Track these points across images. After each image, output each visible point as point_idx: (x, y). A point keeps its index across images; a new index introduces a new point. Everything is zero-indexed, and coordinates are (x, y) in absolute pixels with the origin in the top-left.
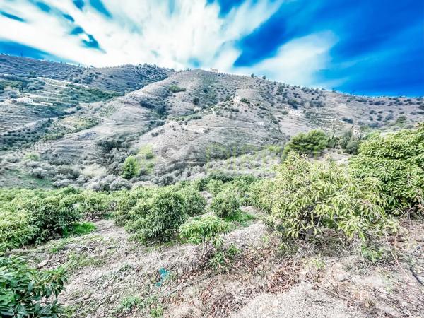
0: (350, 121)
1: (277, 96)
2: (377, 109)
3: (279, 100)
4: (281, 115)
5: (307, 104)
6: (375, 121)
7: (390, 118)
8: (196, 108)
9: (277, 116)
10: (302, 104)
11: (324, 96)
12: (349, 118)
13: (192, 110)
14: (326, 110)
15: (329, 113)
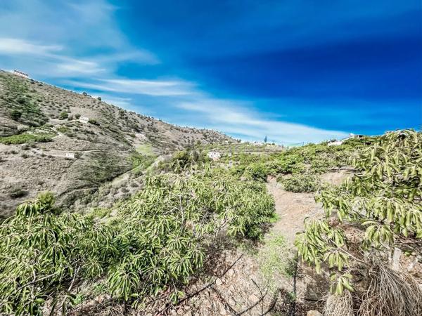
0: (177, 143)
1: (120, 120)
2: (187, 135)
3: (123, 124)
4: (131, 138)
5: (146, 129)
6: (187, 143)
7: (193, 141)
8: (20, 127)
9: (128, 138)
10: (143, 129)
11: (156, 123)
12: (175, 140)
13: (13, 128)
14: (160, 134)
15: (162, 137)
